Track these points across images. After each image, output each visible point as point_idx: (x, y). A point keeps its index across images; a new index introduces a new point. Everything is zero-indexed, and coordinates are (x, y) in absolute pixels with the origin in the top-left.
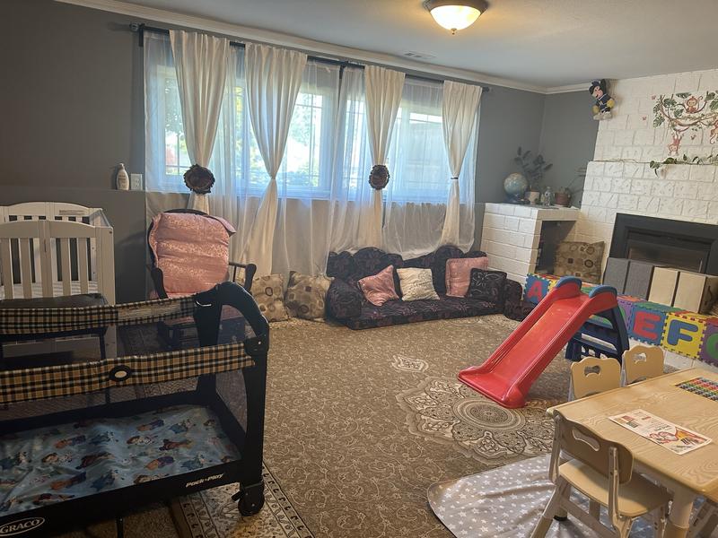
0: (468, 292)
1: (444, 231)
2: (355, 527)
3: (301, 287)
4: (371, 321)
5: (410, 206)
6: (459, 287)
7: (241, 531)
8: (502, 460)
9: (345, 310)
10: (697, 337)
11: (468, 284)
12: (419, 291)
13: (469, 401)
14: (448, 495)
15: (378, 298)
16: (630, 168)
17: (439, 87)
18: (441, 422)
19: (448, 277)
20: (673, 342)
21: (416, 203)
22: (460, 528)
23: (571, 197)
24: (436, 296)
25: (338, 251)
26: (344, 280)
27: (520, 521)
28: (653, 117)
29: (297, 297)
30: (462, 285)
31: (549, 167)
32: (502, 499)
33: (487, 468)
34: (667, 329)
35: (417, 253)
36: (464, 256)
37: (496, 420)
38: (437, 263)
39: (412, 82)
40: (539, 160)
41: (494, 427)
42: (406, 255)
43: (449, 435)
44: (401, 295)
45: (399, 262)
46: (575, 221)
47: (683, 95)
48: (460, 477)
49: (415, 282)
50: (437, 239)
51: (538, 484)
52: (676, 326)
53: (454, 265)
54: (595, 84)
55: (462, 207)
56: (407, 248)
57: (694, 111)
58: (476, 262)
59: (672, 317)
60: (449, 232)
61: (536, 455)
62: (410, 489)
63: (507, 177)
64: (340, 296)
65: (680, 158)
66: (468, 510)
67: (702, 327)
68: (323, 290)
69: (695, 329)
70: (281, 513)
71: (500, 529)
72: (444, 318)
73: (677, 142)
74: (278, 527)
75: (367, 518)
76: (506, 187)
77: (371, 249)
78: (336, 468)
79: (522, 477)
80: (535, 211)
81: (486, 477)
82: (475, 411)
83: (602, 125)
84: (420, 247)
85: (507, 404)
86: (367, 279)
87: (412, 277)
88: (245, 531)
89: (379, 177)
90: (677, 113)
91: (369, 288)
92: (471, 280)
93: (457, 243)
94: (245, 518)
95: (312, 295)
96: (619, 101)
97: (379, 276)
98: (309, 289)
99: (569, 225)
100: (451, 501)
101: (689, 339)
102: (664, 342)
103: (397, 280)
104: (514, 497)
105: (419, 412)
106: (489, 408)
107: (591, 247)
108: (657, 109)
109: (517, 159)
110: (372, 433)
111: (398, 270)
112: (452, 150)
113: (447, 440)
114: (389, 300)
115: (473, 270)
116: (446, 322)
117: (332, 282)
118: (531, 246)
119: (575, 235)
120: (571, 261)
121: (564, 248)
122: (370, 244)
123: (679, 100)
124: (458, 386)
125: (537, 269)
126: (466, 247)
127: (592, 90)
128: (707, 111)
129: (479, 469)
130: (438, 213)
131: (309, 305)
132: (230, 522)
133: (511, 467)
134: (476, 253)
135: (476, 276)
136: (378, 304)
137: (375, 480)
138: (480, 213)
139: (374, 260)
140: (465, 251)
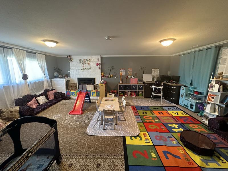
0: (54, 98)
1: (44, 86)
2: (82, 147)
3: (8, 112)
4: (37, 112)
5: (35, 82)
6: (52, 97)
7: (63, 167)
8: (89, 122)
9: (29, 113)
10: (96, 93)
11: (54, 96)
12: (44, 101)
13: (75, 117)
14: (88, 132)
15: (34, 106)
16: (78, 70)
17: (35, 55)
18: (75, 122)
19: (48, 96)
20: (93, 95)
21: (36, 81)
22: (95, 134)
23: (67, 75)
24: (48, 101)
25: (16, 98)
26: (23, 105)
27: (99, 128)
28: (79, 62)
29: (7, 116)
30: (53, 97)
31: (61, 70)
32: (95, 127)
33: (89, 124)
34: (91, 93)
35: (40, 93)
36: (51, 91)
37: (82, 117)
38: (45, 93)
39: (28, 53)
40: (59, 69)
41: (83, 118)
42: (38, 94)
43: (78, 124)
44: (39, 103)
45: (36, 96)
46: (70, 80)
47: (83, 59)
48: (87, 128)
49: (42, 100)
50: (43, 88)
51: (96, 122)
52: (93, 93)
53: (49, 93)
54: (68, 56)
55: (47, 80)
56: (37, 92)
57: (85, 61)
58: (54, 91)
59: (92, 92)
60: (46, 86)
61: (92, 118)
62: (82, 135)
63: (54, 73)
64: (26, 110)
65: (85, 68)
66: (93, 131)
67: (96, 92)
68: (18, 110)
69: (95, 92)
70: (66, 157)
71: (99, 130)
72: (53, 105)
73: (84, 66)
74: (69, 159)
75: (82, 144)
76: (55, 75)
77: (28, 95)
78: (66, 142)
79: (94, 122)
80: (64, 79)
81: (90, 125)
82: (78, 118)
83: (71, 63)
84: (40, 91)
85: (81, 114)
86: (29, 103)
87: (41, 98)
88: (63, 166)
89: (25, 77)
90: (83, 62)
91: (31, 105)
92: (54, 95)
93: (48, 88)
94: (60, 165)
95: (13, 113)
96: (73, 59)
97: (33, 101)
98: (11, 112)
99: (69, 81)
100: (90, 132)
101: (94, 94)
102: (92, 95)
103: (37, 100)
104: (96, 125)
105: (69, 123)
106: (79, 116)
107: (74, 84)
108: (79, 61)
109: (55, 69)
110: (66, 132)
111: (36, 98)
112: (42, 69)
113: (79, 124)
114: (37, 106)
115: (54, 93)
116: (55, 105)
117: (19, 107)
118: (65, 86)
119: (71, 82)
120: (72, 87)
121: (70, 85)
122: (26, 94)
123: (82, 60)
124: (70, 115)
125: (67, 89)
126: (51, 89)
127: (67, 57)
128: (87, 62)
129: (88, 125)
130: (42, 83)
131: (13, 116)
132: (58, 168)
133: (91, 122)
134: (53, 90)
135: (55, 94)
136: (35, 108)
137: (76, 138)
138: (51, 81)
139: (29, 98)
140: (50, 90)
